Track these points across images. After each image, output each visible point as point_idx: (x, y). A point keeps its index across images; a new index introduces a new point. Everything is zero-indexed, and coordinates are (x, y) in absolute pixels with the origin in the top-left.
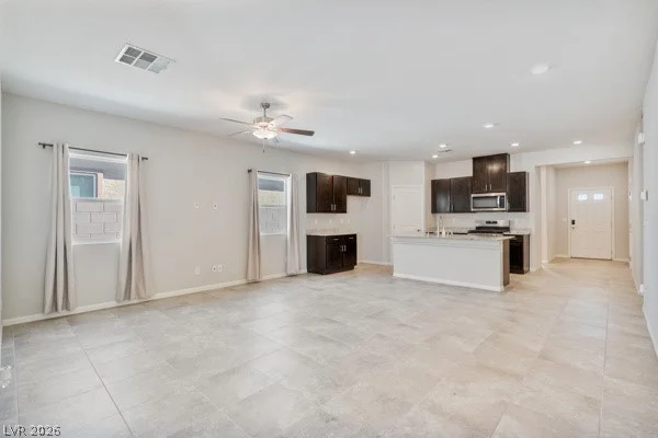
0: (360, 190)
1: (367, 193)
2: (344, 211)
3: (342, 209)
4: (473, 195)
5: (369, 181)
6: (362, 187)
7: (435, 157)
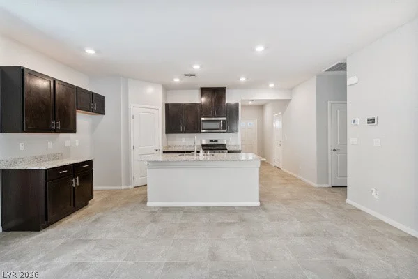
0: (94, 106)
1: (100, 110)
2: (73, 131)
3: (69, 127)
4: (203, 119)
5: (103, 98)
6: (95, 104)
7: (177, 80)
